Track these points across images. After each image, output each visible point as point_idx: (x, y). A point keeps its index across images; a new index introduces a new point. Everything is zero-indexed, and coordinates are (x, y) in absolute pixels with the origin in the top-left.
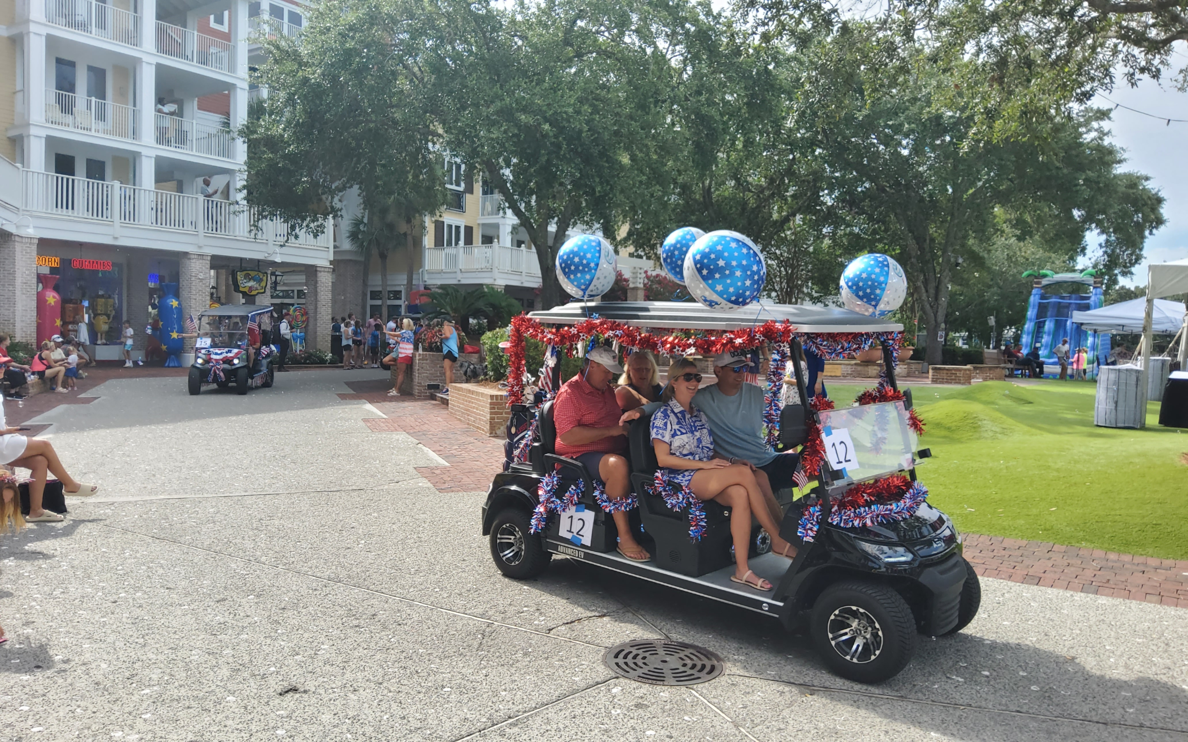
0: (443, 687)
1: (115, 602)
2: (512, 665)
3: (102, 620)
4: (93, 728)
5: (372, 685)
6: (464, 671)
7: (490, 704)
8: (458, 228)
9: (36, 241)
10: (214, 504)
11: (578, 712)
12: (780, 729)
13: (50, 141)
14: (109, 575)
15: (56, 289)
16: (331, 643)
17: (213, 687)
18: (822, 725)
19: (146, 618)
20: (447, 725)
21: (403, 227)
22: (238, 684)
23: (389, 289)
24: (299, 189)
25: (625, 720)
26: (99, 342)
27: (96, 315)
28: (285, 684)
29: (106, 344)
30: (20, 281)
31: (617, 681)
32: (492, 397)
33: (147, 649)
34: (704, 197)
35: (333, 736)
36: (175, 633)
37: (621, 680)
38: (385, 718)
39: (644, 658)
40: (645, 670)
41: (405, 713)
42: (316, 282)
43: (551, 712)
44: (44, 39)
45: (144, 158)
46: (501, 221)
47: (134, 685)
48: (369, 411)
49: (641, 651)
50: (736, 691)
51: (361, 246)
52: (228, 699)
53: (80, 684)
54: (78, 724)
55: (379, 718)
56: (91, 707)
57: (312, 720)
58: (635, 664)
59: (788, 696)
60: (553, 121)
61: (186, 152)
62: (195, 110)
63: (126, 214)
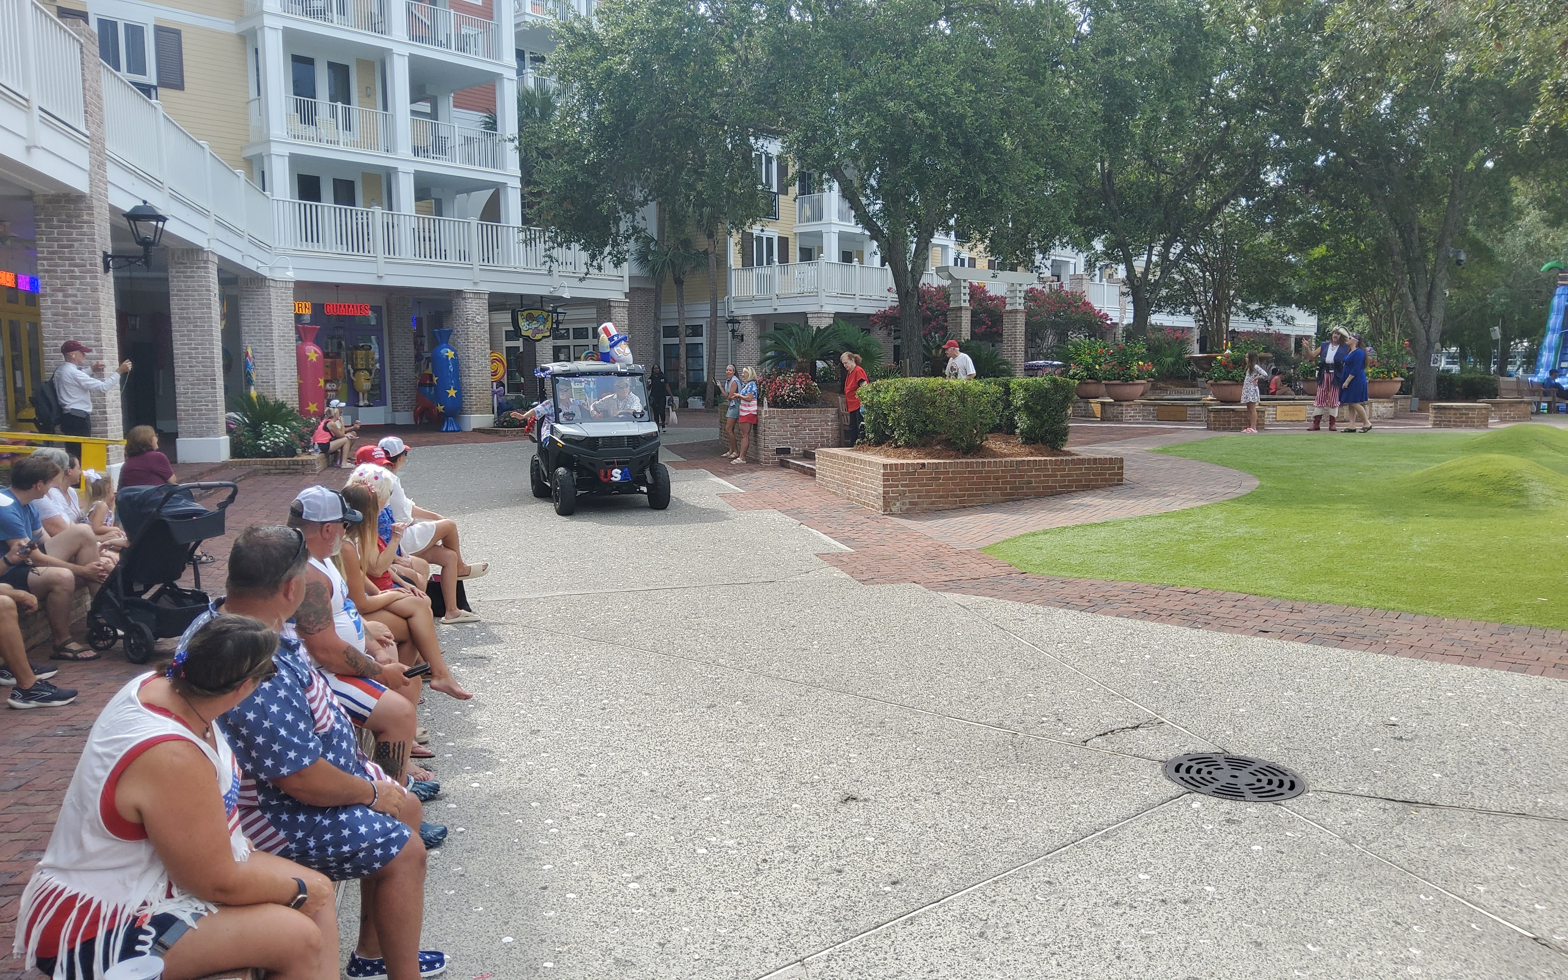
0: (1007, 799)
2: (1066, 778)
3: (607, 727)
4: (683, 832)
5: (931, 796)
6: (1017, 782)
7: (1067, 816)
8: (770, 240)
9: (292, 285)
11: (1168, 826)
12: (1398, 846)
13: (294, 159)
15: (317, 342)
16: (857, 752)
17: (771, 795)
18: (1445, 842)
19: (648, 725)
20: (1035, 836)
21: (702, 243)
22: (793, 791)
23: (687, 323)
25: (1223, 835)
26: (361, 403)
27: (356, 370)
28: (840, 792)
29: (369, 406)
30: (277, 334)
31: (1192, 796)
32: (885, 466)
33: (675, 756)
35: (925, 844)
37: (1196, 795)
39: (1210, 773)
40: (1217, 785)
42: (610, 320)
43: (1138, 825)
44: (280, 33)
45: (401, 175)
46: (824, 229)
47: (690, 792)
48: (720, 485)
49: (1202, 766)
50: (1332, 808)
51: (653, 270)
52: (794, 806)
54: (664, 828)
55: (959, 828)
56: (665, 814)
57: (894, 828)
58: (1202, 778)
59: (1393, 813)
60: (929, 107)
61: (447, 163)
62: (452, 108)
63: (390, 247)
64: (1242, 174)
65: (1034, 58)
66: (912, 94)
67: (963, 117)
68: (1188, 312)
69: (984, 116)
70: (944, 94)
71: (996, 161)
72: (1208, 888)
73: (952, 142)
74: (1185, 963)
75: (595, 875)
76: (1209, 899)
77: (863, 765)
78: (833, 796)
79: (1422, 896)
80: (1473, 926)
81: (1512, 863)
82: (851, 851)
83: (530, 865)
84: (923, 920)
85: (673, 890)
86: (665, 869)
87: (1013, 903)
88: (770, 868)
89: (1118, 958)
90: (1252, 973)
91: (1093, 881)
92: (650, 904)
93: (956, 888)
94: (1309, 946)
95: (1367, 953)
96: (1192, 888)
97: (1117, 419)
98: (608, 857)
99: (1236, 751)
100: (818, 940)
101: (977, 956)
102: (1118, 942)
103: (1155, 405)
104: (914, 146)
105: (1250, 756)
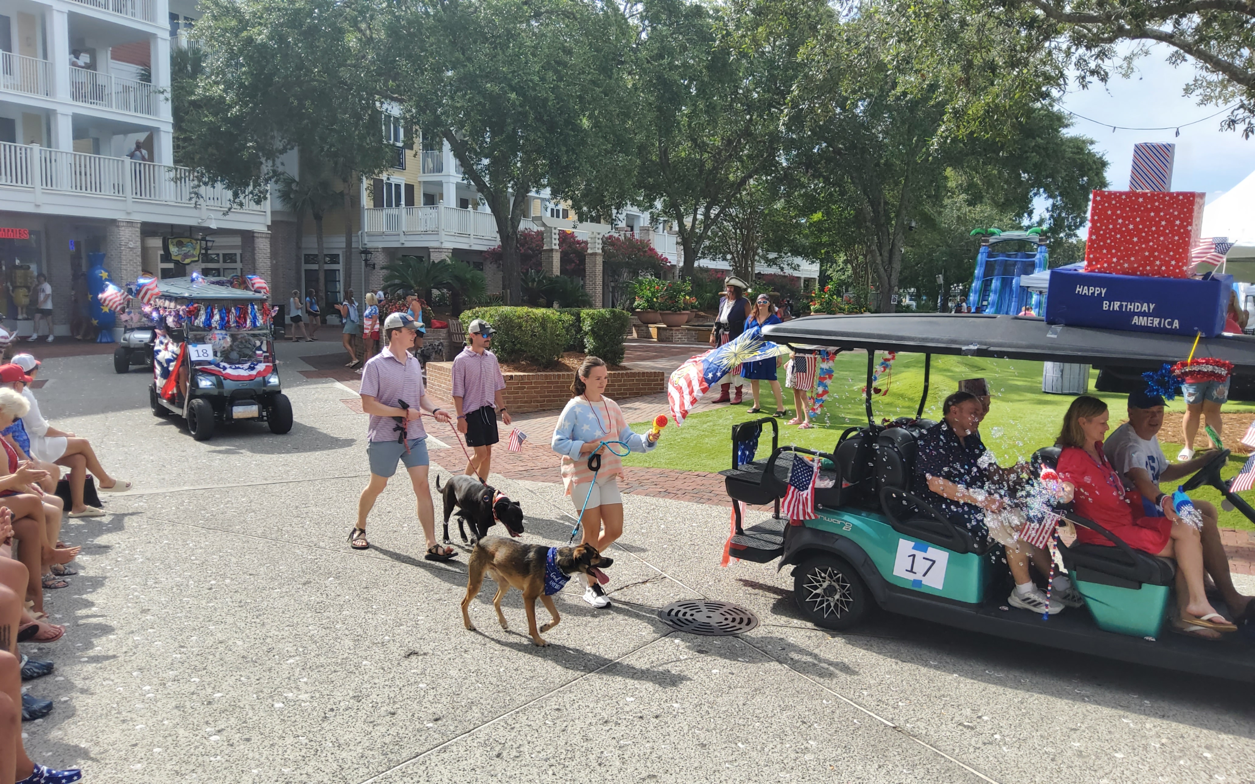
1: (210, 589)
2: (586, 625)
3: (211, 605)
4: (265, 690)
5: (478, 646)
8: (398, 186)
10: (241, 493)
11: (654, 659)
14: (187, 565)
16: (425, 614)
17: (346, 655)
18: (847, 660)
19: (249, 601)
21: (339, 186)
22: (366, 650)
23: (326, 252)
24: (245, 155)
25: (694, 663)
26: (20, 317)
27: (15, 287)
28: (406, 649)
31: (677, 634)
33: (268, 627)
34: (660, 158)
35: (467, 686)
36: (283, 612)
37: (680, 633)
38: (501, 670)
39: (692, 615)
40: (696, 625)
41: (516, 666)
42: (254, 249)
43: (633, 659)
45: (59, 116)
46: (444, 180)
47: (277, 657)
48: (343, 391)
49: (687, 610)
50: (775, 638)
51: (294, 206)
52: (364, 663)
53: (230, 657)
54: (249, 688)
56: (252, 676)
57: (444, 675)
58: (686, 619)
59: (815, 639)
60: (519, 90)
61: (104, 109)
62: (110, 61)
63: (48, 180)
64: (762, 156)
65: (604, 57)
66: (505, 78)
67: (546, 100)
68: (725, 259)
69: (563, 101)
70: (531, 81)
71: (574, 136)
72: (675, 705)
73: (539, 118)
74: (649, 764)
75: (181, 732)
76: (675, 713)
77: (428, 625)
78: (397, 652)
79: (824, 701)
80: (855, 721)
81: (889, 673)
82: (405, 697)
83: (124, 726)
84: (454, 748)
85: (248, 740)
86: (245, 722)
87: (528, 728)
88: (335, 716)
89: (600, 765)
90: (696, 768)
91: (591, 706)
92: (227, 752)
93: (485, 720)
94: (740, 744)
95: (779, 746)
96: (665, 706)
97: (668, 340)
98: (196, 715)
99: (714, 597)
100: (367, 771)
101: (492, 773)
102: (602, 752)
103: (696, 330)
104: (509, 120)
105: (723, 600)
